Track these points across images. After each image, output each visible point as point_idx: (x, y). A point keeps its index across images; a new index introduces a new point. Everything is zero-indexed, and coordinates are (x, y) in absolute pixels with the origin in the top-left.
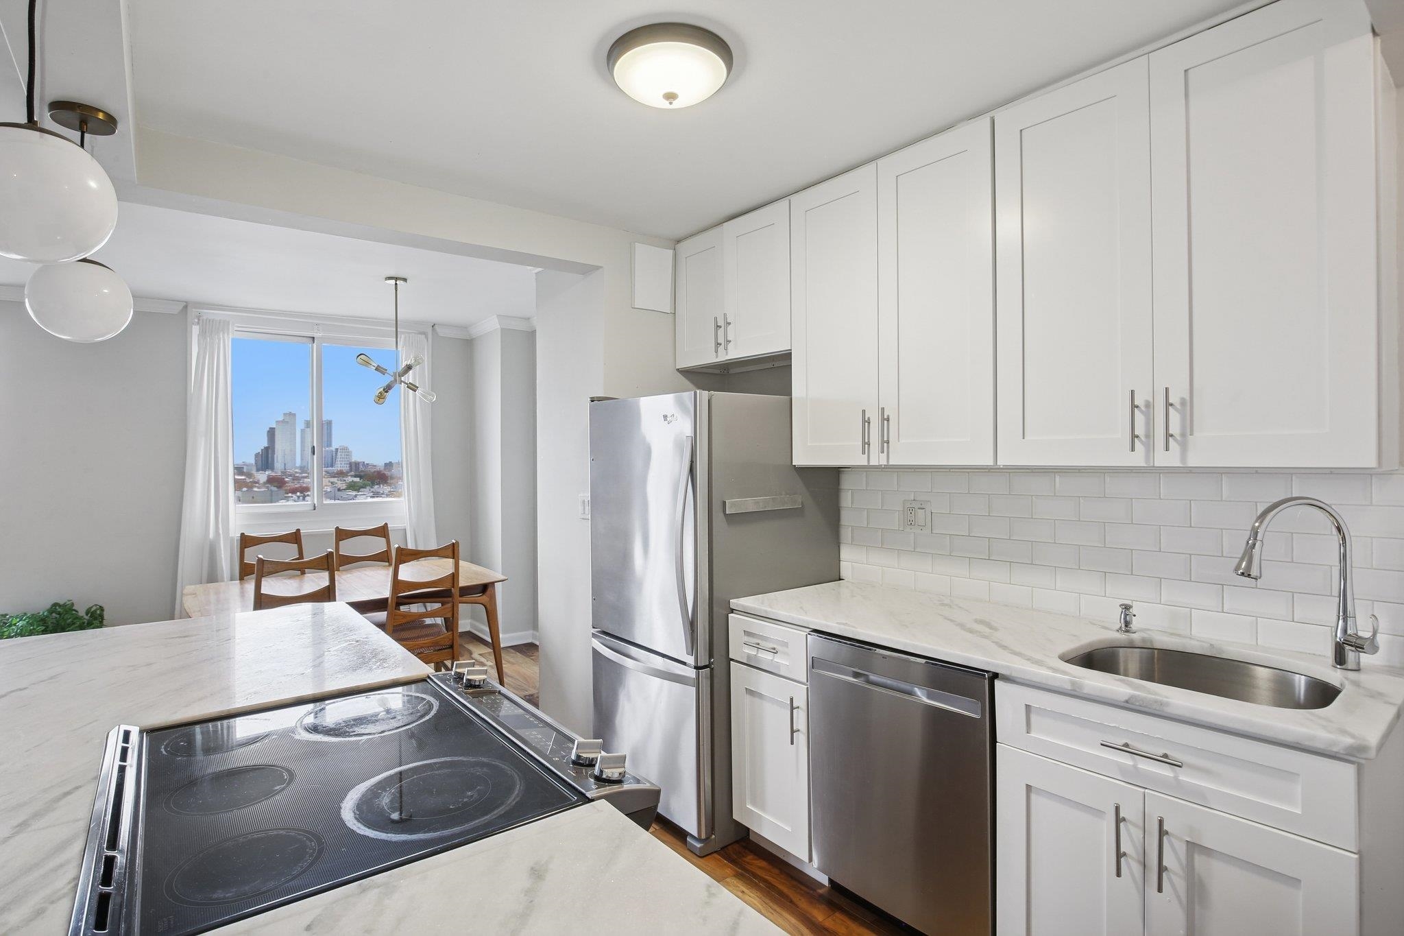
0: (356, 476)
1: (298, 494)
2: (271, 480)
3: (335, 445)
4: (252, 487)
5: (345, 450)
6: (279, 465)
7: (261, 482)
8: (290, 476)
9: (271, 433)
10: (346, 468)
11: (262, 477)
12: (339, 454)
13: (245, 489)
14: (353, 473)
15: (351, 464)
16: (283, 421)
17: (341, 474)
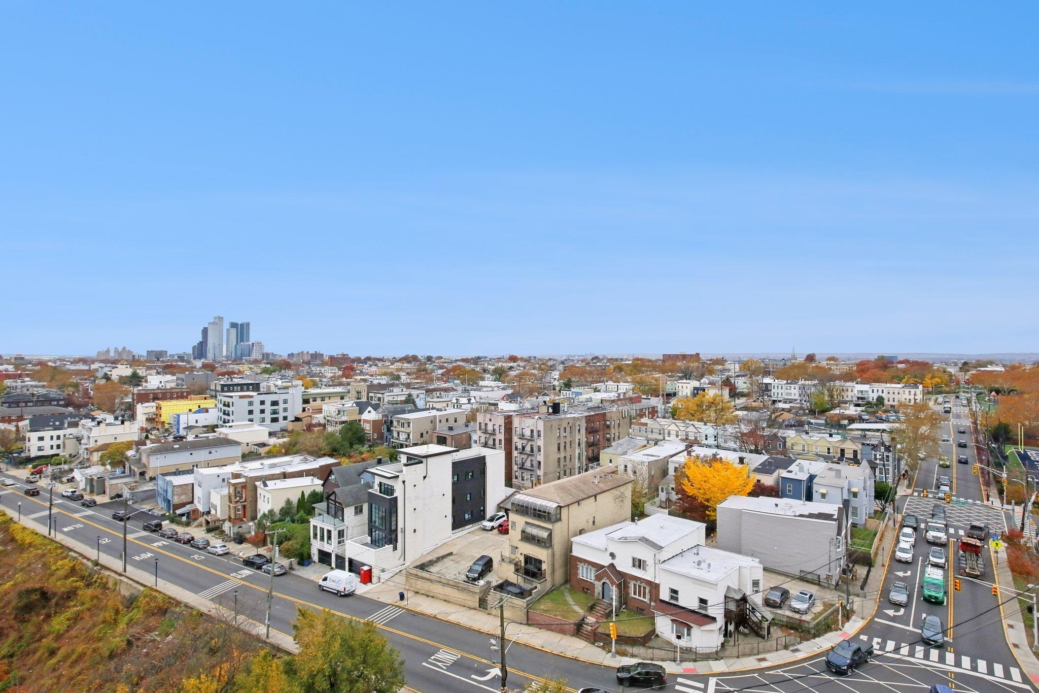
0: (267, 364)
1: (226, 376)
2: (205, 366)
3: (252, 340)
4: (193, 371)
5: (260, 345)
6: (210, 355)
7: (198, 367)
8: (219, 363)
9: (205, 331)
10: (260, 357)
11: (198, 364)
12: (254, 347)
13: (187, 373)
14: (265, 361)
15: (263, 355)
16: (214, 323)
17: (256, 362)
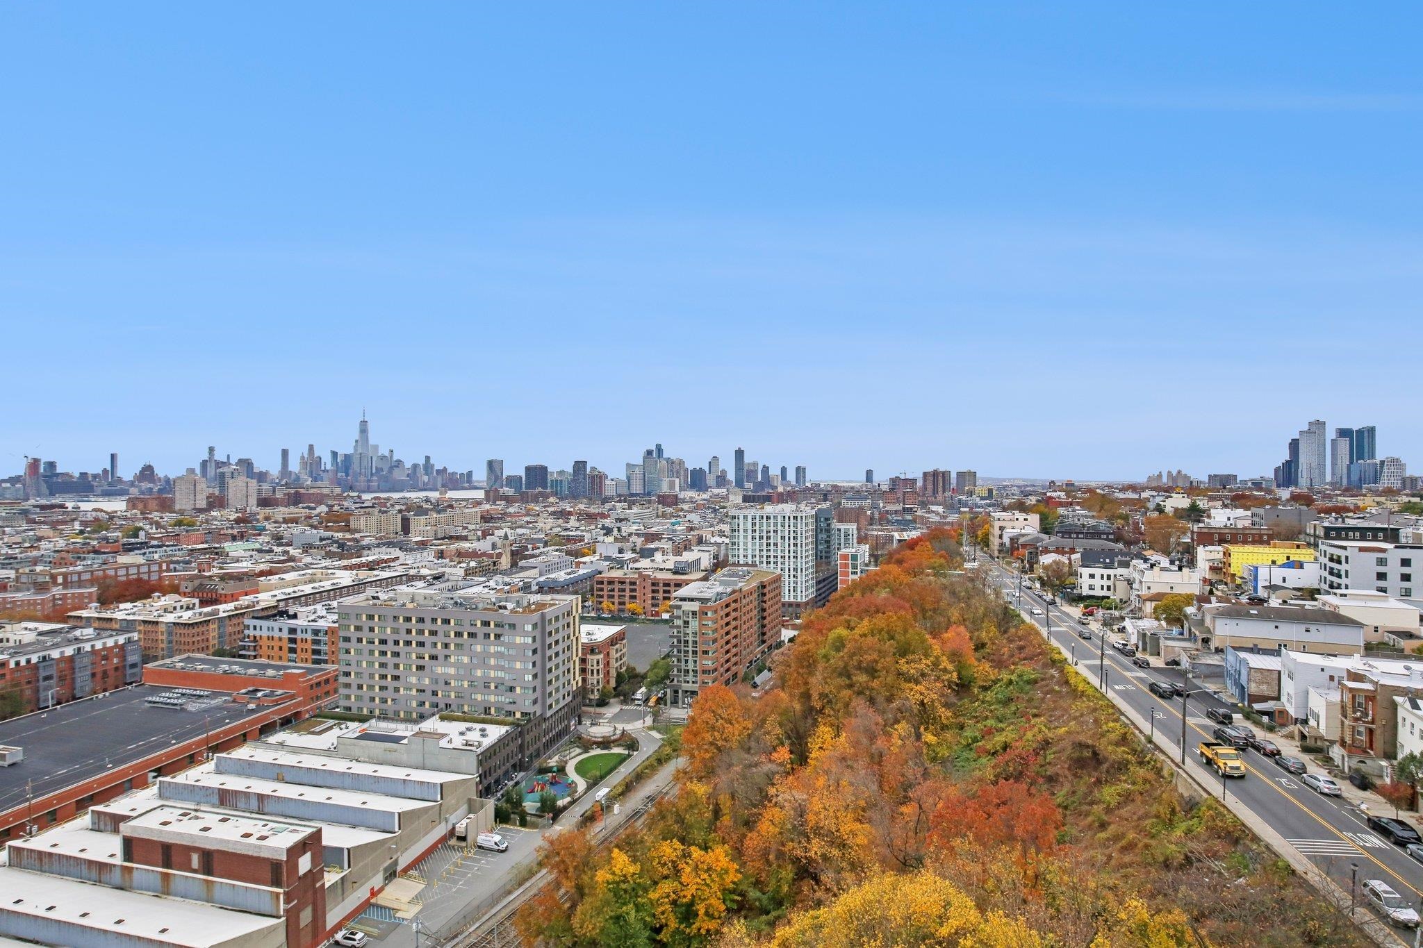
0: (1413, 496)
1: (1333, 514)
2: (1295, 498)
3: (1379, 456)
4: (1277, 505)
5: (1396, 462)
6: (1303, 481)
7: (1283, 499)
8: (1319, 493)
9: (1294, 445)
10: (1397, 485)
11: (1285, 494)
12: (1385, 467)
13: (1268, 507)
14: (1408, 491)
15: (1404, 480)
16: (1309, 432)
17: (1389, 492)
